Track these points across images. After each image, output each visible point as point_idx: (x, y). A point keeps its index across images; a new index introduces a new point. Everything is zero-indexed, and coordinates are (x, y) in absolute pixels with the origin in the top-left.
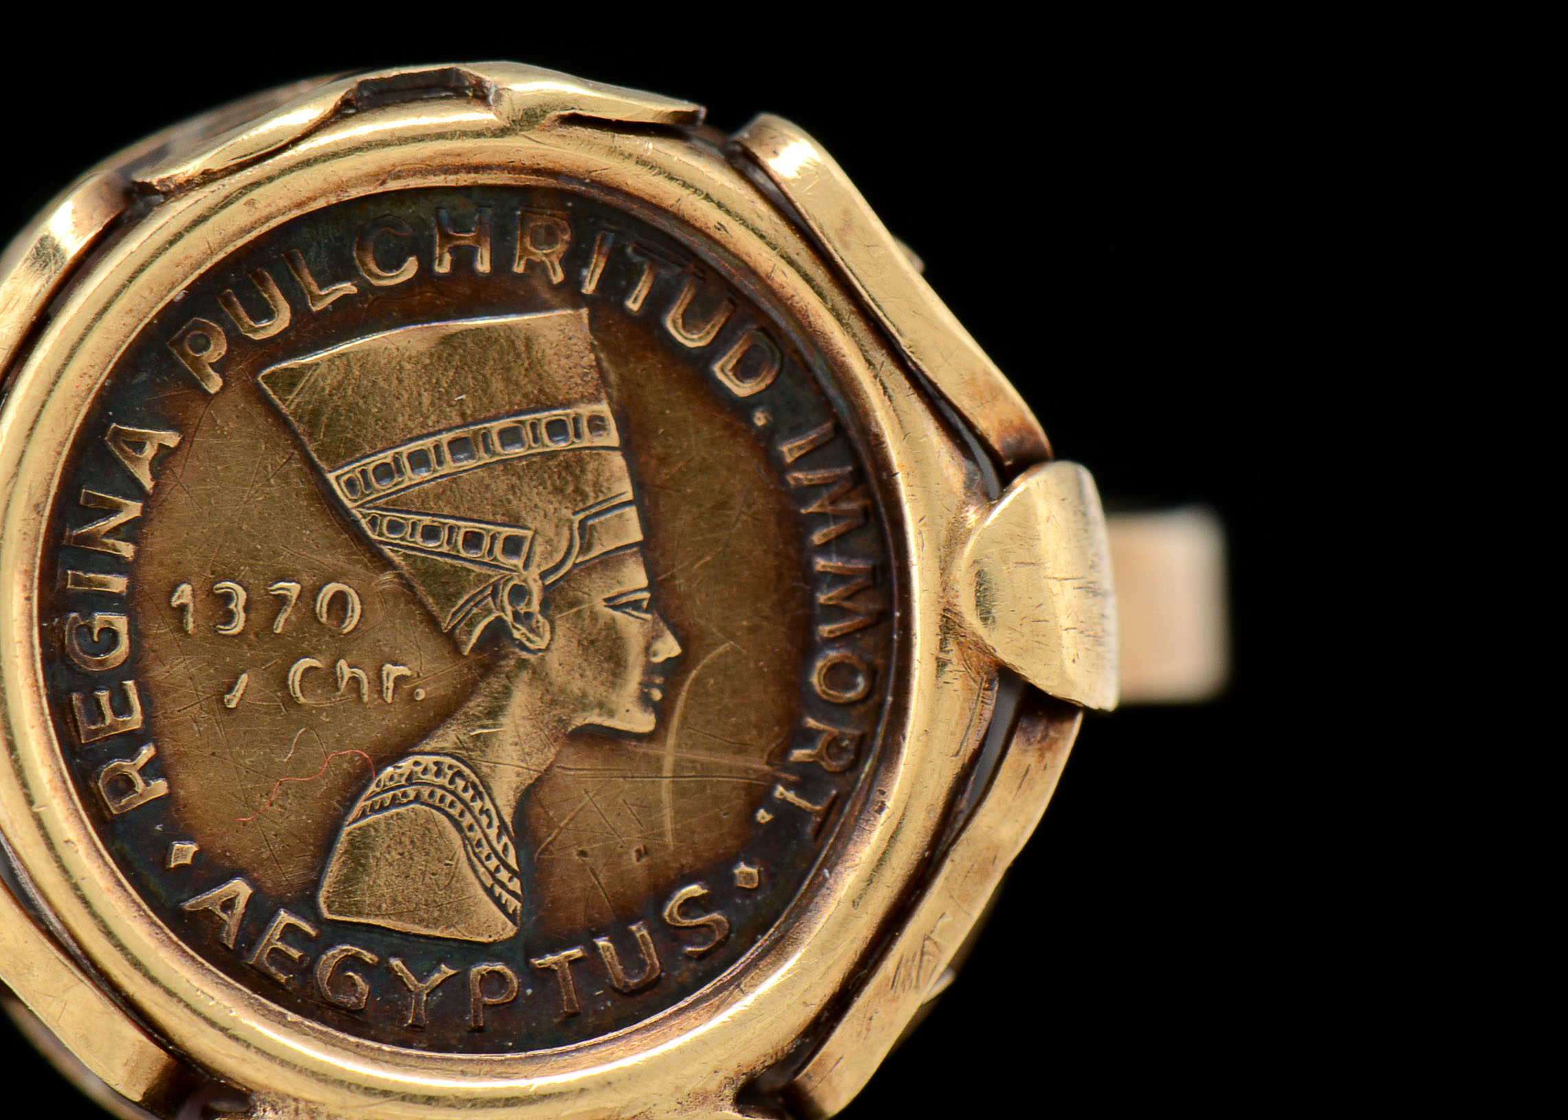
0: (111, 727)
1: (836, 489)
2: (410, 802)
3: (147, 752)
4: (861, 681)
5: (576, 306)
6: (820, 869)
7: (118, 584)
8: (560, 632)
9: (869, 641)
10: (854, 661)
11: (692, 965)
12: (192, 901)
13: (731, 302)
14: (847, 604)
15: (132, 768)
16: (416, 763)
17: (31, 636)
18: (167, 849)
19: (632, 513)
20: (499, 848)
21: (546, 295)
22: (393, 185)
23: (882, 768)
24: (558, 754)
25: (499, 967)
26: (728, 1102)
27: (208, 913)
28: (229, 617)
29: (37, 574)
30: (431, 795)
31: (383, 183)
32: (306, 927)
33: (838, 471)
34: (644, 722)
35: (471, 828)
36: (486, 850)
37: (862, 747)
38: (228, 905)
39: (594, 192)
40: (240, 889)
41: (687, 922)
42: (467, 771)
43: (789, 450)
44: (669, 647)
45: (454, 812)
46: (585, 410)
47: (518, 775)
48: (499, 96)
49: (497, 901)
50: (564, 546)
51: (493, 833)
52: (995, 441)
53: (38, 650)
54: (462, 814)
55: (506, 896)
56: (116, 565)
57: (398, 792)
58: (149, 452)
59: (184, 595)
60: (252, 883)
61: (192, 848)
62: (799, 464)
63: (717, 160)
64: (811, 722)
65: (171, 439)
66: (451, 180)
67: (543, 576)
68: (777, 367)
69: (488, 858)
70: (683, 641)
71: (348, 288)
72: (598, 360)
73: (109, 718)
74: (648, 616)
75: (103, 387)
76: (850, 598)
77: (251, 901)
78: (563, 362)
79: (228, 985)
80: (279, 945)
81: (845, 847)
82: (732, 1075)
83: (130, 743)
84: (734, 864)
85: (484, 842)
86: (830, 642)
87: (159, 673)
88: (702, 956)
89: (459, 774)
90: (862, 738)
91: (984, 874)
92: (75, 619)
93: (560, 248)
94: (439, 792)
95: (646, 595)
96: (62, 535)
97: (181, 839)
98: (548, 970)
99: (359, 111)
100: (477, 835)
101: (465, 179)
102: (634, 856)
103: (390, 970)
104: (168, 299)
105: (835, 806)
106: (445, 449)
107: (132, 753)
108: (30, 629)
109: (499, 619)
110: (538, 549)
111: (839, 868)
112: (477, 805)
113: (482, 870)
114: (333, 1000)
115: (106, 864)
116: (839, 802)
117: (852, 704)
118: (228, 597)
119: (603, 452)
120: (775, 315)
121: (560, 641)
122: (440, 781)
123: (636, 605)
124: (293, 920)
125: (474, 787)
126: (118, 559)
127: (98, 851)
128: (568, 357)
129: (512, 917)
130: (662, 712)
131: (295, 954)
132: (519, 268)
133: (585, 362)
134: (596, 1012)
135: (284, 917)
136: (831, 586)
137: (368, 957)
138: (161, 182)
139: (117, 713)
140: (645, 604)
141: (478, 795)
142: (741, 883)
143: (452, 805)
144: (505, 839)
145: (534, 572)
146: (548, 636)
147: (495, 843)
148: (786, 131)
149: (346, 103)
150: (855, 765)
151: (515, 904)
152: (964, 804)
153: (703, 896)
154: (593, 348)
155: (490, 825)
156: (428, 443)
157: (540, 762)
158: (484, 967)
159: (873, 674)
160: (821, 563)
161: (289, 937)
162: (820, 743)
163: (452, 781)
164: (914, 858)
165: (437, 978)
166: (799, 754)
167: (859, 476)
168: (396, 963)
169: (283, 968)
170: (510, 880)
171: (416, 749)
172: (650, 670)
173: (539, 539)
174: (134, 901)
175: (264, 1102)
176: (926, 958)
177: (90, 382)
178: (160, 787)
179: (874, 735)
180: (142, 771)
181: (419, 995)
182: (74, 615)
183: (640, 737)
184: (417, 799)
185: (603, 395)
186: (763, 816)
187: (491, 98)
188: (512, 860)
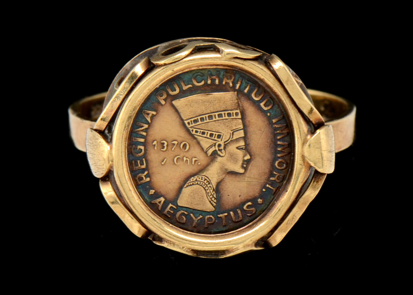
0: (140, 167)
1: (282, 129)
2: (196, 184)
3: (146, 173)
4: (285, 165)
5: (235, 91)
6: (274, 201)
7: (142, 140)
8: (227, 153)
9: (287, 158)
10: (283, 161)
11: (248, 217)
12: (153, 201)
13: (265, 92)
14: (283, 151)
15: (143, 176)
16: (198, 177)
17: (125, 150)
18: (149, 191)
19: (242, 131)
20: (213, 194)
21: (229, 89)
22: (201, 68)
23: (288, 183)
24: (225, 176)
25: (211, 216)
26: (254, 246)
27: (156, 203)
28: (163, 147)
29: (127, 139)
30: (200, 183)
31: (199, 67)
32: (174, 207)
33: (283, 125)
34: (242, 171)
35: (207, 190)
36: (210, 194)
37: (284, 178)
38: (160, 202)
39: (239, 70)
40: (162, 199)
41: (248, 209)
42: (207, 179)
43: (274, 121)
44: (248, 157)
45: (204, 187)
46: (234, 112)
47: (217, 180)
48: (222, 52)
49: (212, 204)
50: (229, 137)
51: (211, 191)
52: (314, 122)
53: (127, 153)
54: (206, 187)
55: (213, 203)
56: (142, 137)
57: (194, 182)
58: (150, 115)
59: (155, 143)
60: (165, 198)
61: (153, 191)
62: (275, 123)
63: (264, 65)
64: (275, 173)
65: (154, 113)
66: (212, 67)
67: (225, 142)
68: (272, 105)
69: (210, 195)
70: (251, 156)
71: (190, 86)
72: (238, 101)
73: (139, 166)
74: (244, 151)
75: (143, 103)
76: (283, 149)
77: (164, 202)
78: (231, 102)
79: (159, 218)
80: (169, 210)
81: (279, 197)
82: (254, 241)
83: (143, 170)
84: (258, 199)
85: (210, 193)
86: (279, 157)
87: (149, 158)
88: (250, 216)
89: (205, 179)
90: (284, 176)
91: (306, 204)
92: (134, 147)
93: (232, 80)
94: (202, 183)
95: (244, 147)
96: (133, 130)
97: (152, 189)
98: (220, 217)
99: (195, 53)
100: (208, 191)
101: (215, 67)
102: (238, 196)
103: (190, 216)
104: (156, 87)
105: (278, 189)
106: (207, 118)
107: (143, 173)
108: (125, 149)
109: (216, 150)
110: (224, 137)
111: (278, 202)
112: (209, 186)
113: (209, 198)
114: (179, 221)
115: (137, 194)
116: (279, 188)
117: (282, 169)
118: (163, 144)
119: (238, 120)
120: (273, 95)
121: (227, 155)
122: (201, 180)
123: (242, 149)
124: (172, 206)
125: (209, 182)
126: (143, 135)
127: (136, 191)
128: (232, 101)
129: (214, 207)
130: (246, 169)
131: (172, 212)
132: (224, 83)
133: (235, 102)
134: (230, 226)
135: (170, 205)
136: (280, 147)
137: (186, 213)
138: (156, 64)
139: (141, 165)
140: (244, 148)
141: (209, 183)
142: (259, 203)
143: (204, 185)
144: (214, 192)
145: (223, 141)
146: (225, 154)
147: (212, 193)
148: (277, 60)
149: (193, 51)
150: (282, 181)
151: (215, 204)
152: (303, 191)
153: (251, 205)
154: (237, 99)
155: (211, 189)
156: (204, 116)
157: (221, 177)
158: (209, 216)
159: (287, 164)
160: (279, 143)
161: (171, 209)
162: (276, 177)
163: (204, 181)
164: (293, 201)
165: (199, 218)
166: (272, 179)
167: (287, 126)
168: (192, 215)
169: (170, 215)
170: (214, 200)
171: (198, 174)
172: (244, 161)
173: (224, 135)
174: (142, 202)
175: (164, 241)
176: (294, 219)
177: (140, 103)
178: (148, 179)
179: (287, 176)
180: (145, 176)
181: (195, 221)
182: (134, 146)
183: (241, 174)
184: (197, 184)
185: (238, 108)
186: (264, 190)
187: (221, 52)
188: (215, 196)
